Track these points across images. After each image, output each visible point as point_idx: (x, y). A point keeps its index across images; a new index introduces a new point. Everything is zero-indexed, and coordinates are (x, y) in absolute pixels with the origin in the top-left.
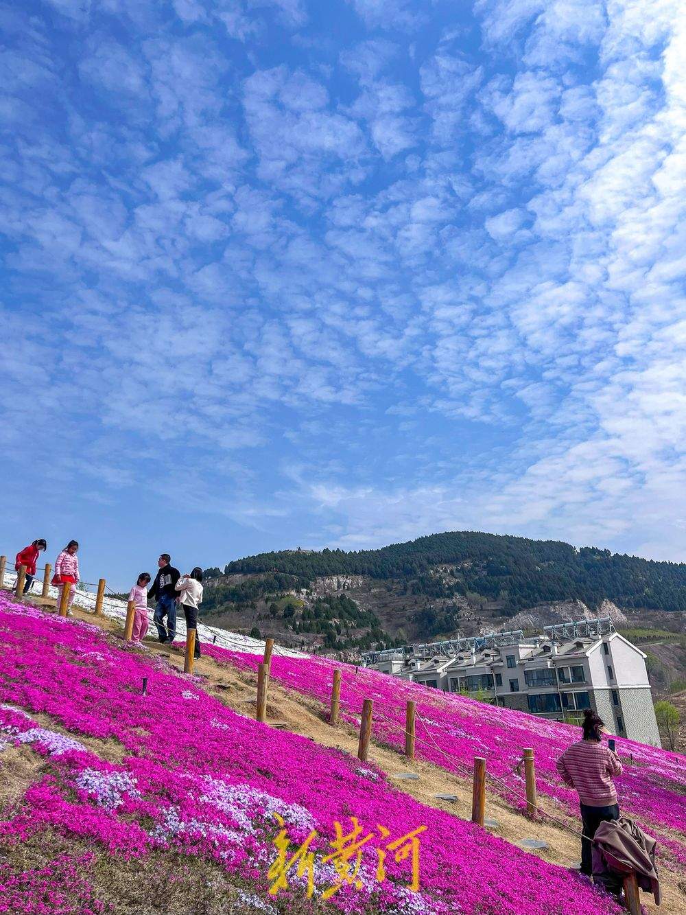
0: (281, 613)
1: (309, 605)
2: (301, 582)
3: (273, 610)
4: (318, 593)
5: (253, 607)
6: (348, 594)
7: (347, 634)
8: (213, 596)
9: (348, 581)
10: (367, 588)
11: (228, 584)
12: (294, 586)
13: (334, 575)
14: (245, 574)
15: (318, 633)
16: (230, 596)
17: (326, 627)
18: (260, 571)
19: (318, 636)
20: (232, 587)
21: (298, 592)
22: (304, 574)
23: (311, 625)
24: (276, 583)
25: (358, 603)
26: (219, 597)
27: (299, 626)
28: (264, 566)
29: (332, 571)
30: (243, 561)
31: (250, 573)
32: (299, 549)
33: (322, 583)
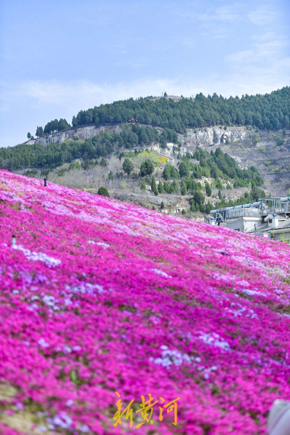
0: (137, 171)
1: (174, 163)
2: (166, 135)
3: (127, 168)
4: (188, 148)
5: (104, 164)
6: (225, 149)
7: (219, 194)
8: (58, 153)
9: (227, 133)
10: (251, 142)
11: (77, 139)
12: (156, 139)
13: (209, 126)
14: (97, 127)
15: (183, 193)
16: (79, 153)
17: (191, 186)
18: (116, 122)
19: (183, 197)
20: (81, 142)
21: (163, 147)
22: (171, 126)
23: (174, 184)
24: (135, 136)
25: (238, 159)
26: (65, 154)
27: (159, 186)
28: (120, 117)
29: (207, 121)
30: (95, 111)
31: (104, 125)
32: (165, 94)
33: (193, 135)
